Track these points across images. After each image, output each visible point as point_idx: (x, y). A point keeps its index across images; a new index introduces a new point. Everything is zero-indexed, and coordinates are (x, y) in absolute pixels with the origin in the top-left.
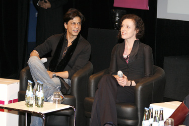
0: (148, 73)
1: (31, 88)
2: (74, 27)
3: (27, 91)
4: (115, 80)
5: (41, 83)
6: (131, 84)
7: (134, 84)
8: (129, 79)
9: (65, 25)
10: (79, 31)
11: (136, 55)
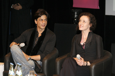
0: (99, 56)
1: (12, 69)
2: (42, 22)
3: (10, 71)
4: (75, 61)
5: (20, 65)
6: (87, 64)
7: (89, 64)
8: (85, 60)
9: (35, 21)
10: (45, 26)
11: (90, 43)
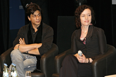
5: (14, 65)
11: (91, 37)
